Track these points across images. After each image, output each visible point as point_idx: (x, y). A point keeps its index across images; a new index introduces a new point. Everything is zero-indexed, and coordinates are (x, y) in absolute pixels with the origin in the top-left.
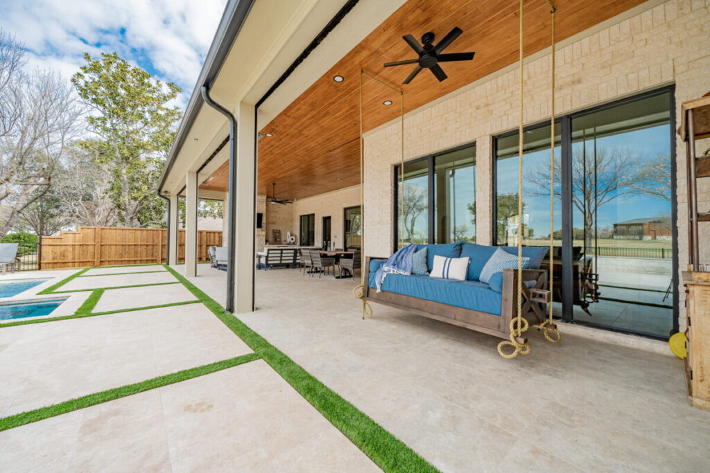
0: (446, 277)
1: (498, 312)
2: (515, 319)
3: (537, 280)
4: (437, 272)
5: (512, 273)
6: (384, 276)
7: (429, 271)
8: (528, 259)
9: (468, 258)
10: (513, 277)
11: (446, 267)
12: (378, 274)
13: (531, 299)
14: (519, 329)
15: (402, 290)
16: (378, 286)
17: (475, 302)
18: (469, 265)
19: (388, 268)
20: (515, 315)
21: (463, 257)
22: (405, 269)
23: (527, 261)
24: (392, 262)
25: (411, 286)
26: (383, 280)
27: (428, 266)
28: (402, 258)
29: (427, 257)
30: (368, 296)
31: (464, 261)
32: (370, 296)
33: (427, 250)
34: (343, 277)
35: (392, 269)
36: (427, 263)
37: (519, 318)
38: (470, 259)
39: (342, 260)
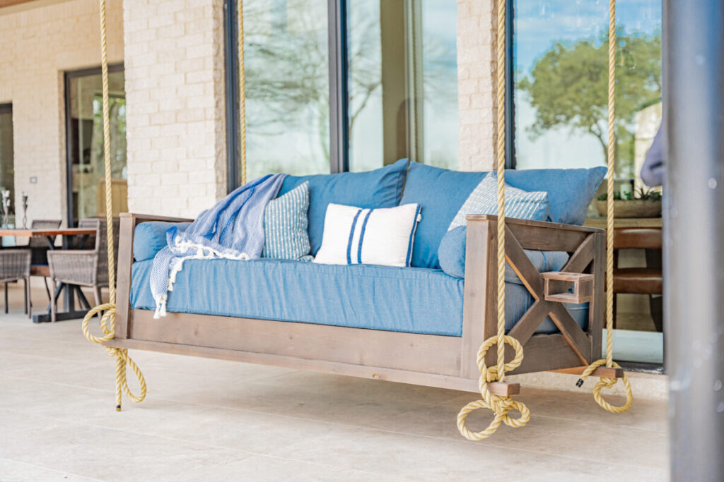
0: (354, 260)
1: (456, 330)
2: (491, 340)
3: (571, 254)
4: (332, 251)
5: (486, 224)
6: (177, 266)
7: (313, 253)
8: (545, 194)
9: (415, 206)
10: (486, 233)
11: (357, 236)
12: (160, 262)
13: (548, 297)
14: (501, 367)
15: (228, 303)
16: (159, 299)
17: (406, 307)
18: (417, 226)
19: (189, 244)
20: (491, 331)
21: (405, 203)
22: (241, 247)
23: (542, 202)
24: (204, 229)
25: (250, 288)
26: (173, 279)
27: (310, 240)
28: (236, 214)
29: (309, 212)
30: (129, 337)
31: (404, 215)
32: (134, 334)
33: (311, 193)
34: (60, 317)
35: (200, 247)
36: (308, 230)
37: (500, 338)
38: (421, 210)
39: (55, 256)
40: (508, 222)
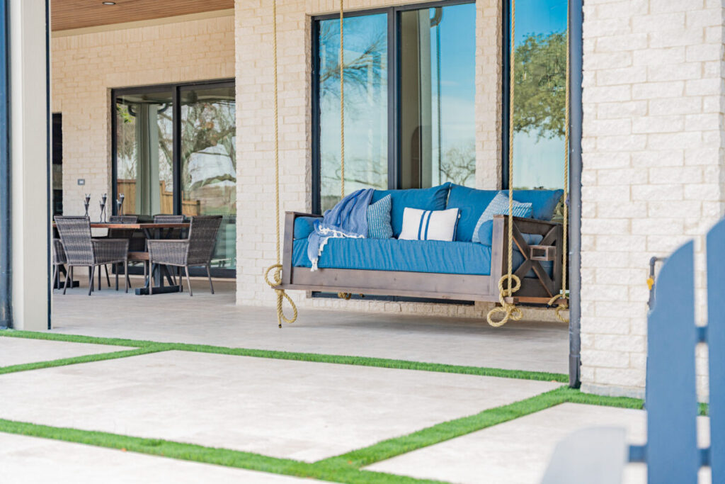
0: (422, 238)
1: (487, 272)
2: (505, 276)
3: (544, 236)
4: (409, 233)
5: (503, 219)
6: (325, 242)
7: (396, 236)
8: (531, 204)
9: (457, 209)
10: (503, 224)
11: (424, 226)
13: (532, 258)
14: (510, 290)
15: (357, 261)
16: (314, 261)
17: (461, 262)
18: (458, 220)
19: (328, 230)
20: (505, 272)
22: (356, 231)
23: (529, 208)
24: (333, 221)
25: (371, 253)
26: (321, 248)
27: (393, 228)
28: (349, 213)
29: (391, 212)
30: (291, 283)
31: (451, 215)
33: (392, 200)
35: (334, 231)
36: (391, 223)
37: (510, 276)
38: (460, 212)
39: (154, 244)
40: (514, 218)
